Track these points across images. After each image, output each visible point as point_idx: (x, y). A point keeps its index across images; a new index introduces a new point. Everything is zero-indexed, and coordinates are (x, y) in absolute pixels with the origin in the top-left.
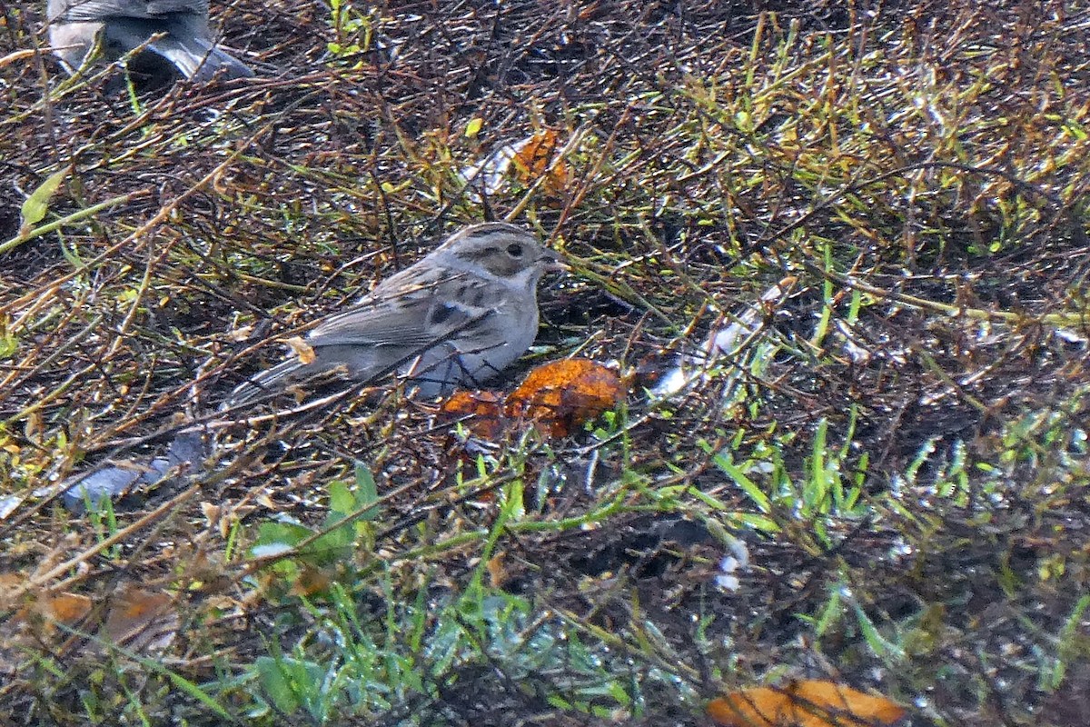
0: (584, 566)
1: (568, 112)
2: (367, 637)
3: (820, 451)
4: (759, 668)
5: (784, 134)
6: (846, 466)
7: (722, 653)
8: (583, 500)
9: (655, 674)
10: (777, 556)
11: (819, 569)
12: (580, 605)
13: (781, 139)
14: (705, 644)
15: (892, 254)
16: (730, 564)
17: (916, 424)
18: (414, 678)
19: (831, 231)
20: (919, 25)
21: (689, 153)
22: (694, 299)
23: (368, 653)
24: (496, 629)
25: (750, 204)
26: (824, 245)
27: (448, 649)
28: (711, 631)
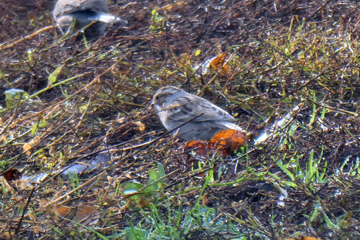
0: (233, 198)
1: (229, 48)
2: (162, 221)
3: (311, 161)
4: (291, 232)
5: (300, 56)
6: (320, 166)
7: (279, 227)
8: (233, 176)
9: (257, 234)
10: (297, 195)
11: (311, 200)
12: (232, 211)
13: (299, 58)
14: (273, 224)
15: (336, 96)
16: (282, 198)
17: (343, 151)
18: (177, 234)
19: (316, 88)
20: (345, 20)
21: (269, 62)
22: (271, 110)
23: (162, 226)
24: (204, 219)
25: (289, 79)
26: (313, 93)
27: (188, 225)
28: (275, 220)
